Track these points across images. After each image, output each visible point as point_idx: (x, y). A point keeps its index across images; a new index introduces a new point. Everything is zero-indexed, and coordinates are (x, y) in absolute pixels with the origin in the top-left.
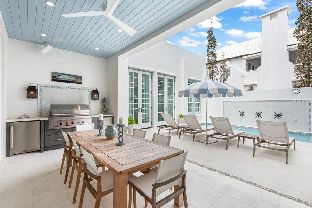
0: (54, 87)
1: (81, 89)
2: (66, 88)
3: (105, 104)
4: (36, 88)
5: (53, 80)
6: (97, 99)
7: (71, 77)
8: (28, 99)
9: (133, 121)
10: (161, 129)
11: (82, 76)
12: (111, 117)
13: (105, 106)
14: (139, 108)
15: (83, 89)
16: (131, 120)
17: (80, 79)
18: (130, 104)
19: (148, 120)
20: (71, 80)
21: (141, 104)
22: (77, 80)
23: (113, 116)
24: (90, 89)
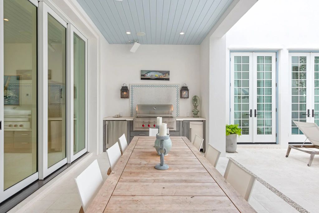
0: (143, 86)
1: (169, 86)
2: (154, 86)
3: (196, 104)
4: (128, 88)
5: (142, 79)
6: (186, 98)
7: (158, 73)
8: (121, 99)
9: (237, 130)
10: (292, 149)
11: (169, 71)
12: (202, 121)
13: (196, 107)
14: (251, 110)
15: (171, 86)
16: (233, 128)
17: (167, 74)
18: (235, 104)
19: (269, 131)
20: (158, 77)
21: (256, 103)
22: (164, 76)
23: (205, 121)
24: (178, 85)
